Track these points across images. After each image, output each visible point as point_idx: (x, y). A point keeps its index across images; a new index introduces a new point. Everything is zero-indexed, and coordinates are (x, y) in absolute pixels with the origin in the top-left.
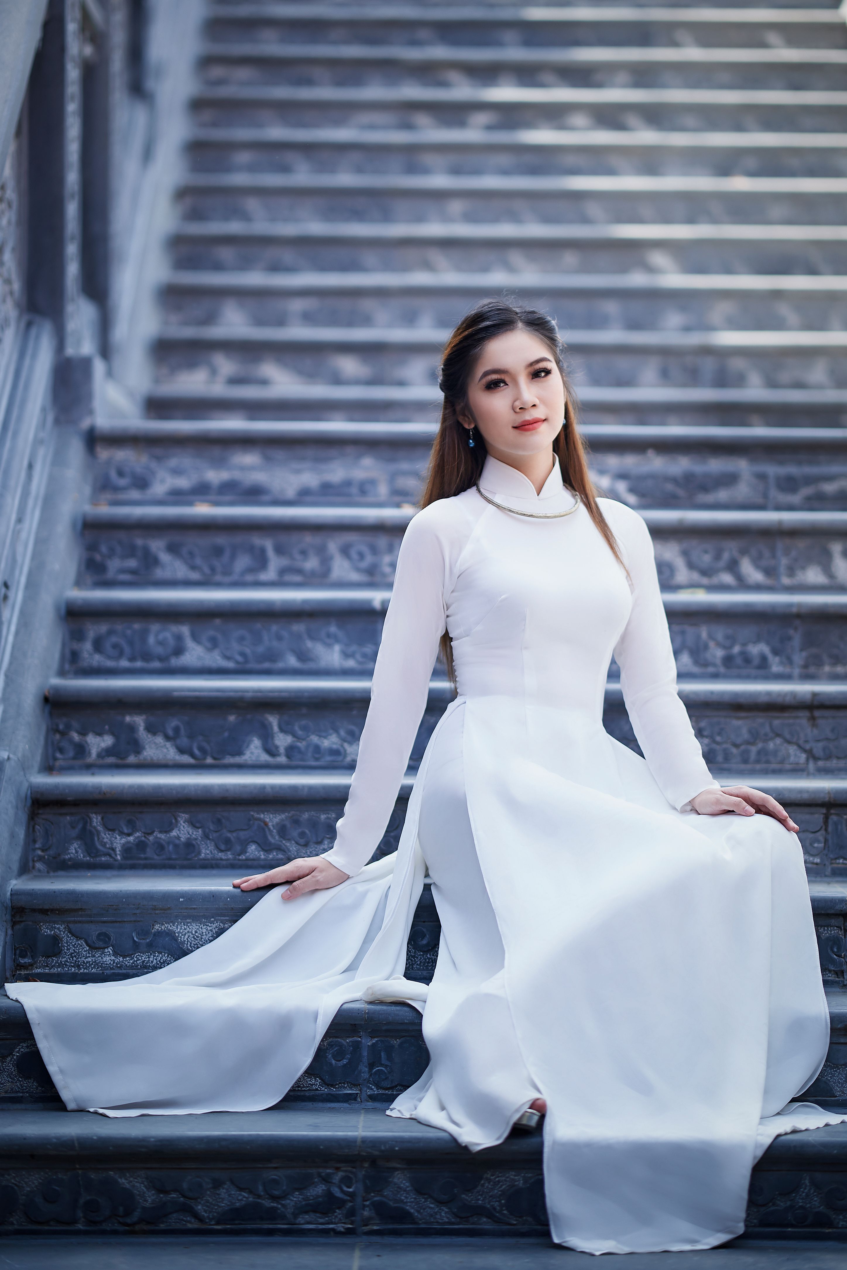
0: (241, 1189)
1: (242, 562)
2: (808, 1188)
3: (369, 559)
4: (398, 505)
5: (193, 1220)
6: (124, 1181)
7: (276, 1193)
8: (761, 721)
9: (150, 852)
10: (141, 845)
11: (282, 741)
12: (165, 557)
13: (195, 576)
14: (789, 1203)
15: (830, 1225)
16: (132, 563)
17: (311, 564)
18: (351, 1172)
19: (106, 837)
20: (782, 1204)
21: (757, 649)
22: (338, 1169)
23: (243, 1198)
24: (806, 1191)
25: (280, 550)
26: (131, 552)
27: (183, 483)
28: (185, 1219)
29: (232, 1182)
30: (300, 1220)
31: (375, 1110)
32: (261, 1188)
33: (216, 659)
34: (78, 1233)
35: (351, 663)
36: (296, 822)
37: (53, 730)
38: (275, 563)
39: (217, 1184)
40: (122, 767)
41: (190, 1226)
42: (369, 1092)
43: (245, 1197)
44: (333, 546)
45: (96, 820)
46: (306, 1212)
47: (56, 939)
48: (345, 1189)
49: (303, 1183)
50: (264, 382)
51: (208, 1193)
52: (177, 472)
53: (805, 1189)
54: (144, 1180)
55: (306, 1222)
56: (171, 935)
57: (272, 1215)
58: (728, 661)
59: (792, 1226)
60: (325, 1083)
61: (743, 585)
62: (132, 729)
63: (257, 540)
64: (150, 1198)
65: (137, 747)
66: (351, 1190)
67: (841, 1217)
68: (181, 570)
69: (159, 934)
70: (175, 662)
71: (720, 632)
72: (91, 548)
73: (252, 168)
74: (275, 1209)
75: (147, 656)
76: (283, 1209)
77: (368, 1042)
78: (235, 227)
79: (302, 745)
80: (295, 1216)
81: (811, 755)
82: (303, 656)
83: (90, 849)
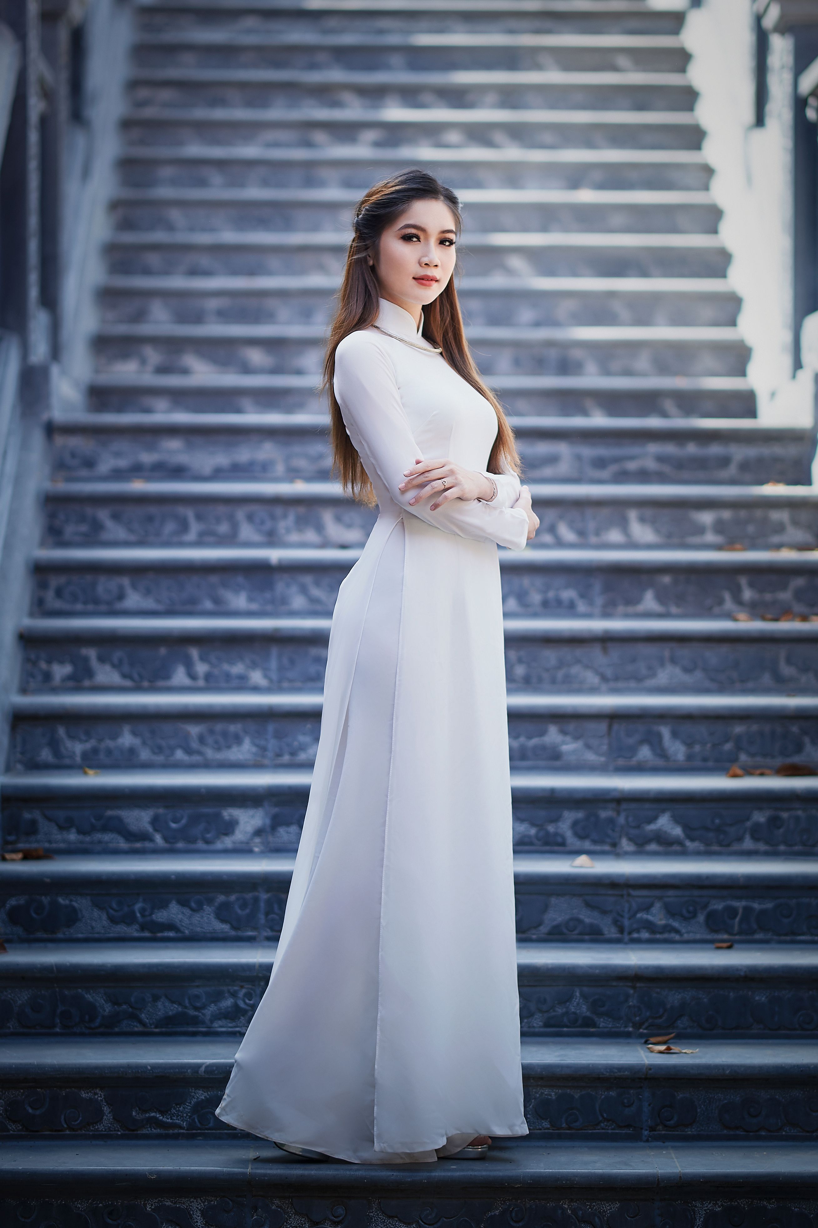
0: (173, 1002)
1: (170, 527)
2: (578, 998)
3: (268, 525)
4: (291, 480)
5: (138, 1025)
6: (89, 996)
7: (198, 1004)
8: (566, 652)
9: (102, 756)
10: (95, 751)
11: (201, 668)
12: (109, 524)
13: (132, 538)
14: (564, 1010)
15: (594, 1025)
16: (84, 528)
17: (224, 528)
18: (252, 989)
19: (69, 744)
20: (560, 1010)
21: (568, 594)
22: (242, 987)
23: (173, 1009)
24: (577, 1000)
25: (199, 518)
26: (82, 519)
27: (122, 463)
28: (133, 1024)
29: (166, 997)
30: (215, 1025)
31: (269, 947)
32: (187, 1001)
33: (149, 604)
34: (56, 1035)
35: (254, 607)
36: (212, 732)
37: (27, 660)
38: (195, 528)
39: (156, 998)
40: (78, 689)
41: (136, 1029)
42: (265, 934)
43: (175, 1007)
44: (240, 514)
45: (61, 731)
46: (220, 1019)
47: (33, 823)
48: (247, 1001)
49: (218, 997)
50: (185, 371)
51: (149, 1004)
52: (118, 455)
53: (576, 999)
54: (102, 995)
55: (219, 1026)
56: (120, 819)
57: (195, 1021)
58: (545, 604)
59: (567, 1027)
60: (234, 928)
61: (560, 544)
62: (86, 660)
63: (182, 510)
64: (108, 1009)
65: (89, 673)
66: (251, 1002)
67: (602, 1020)
68: (121, 533)
69: (111, 818)
70: (119, 606)
71: (539, 581)
72: (52, 516)
73: (174, 182)
74: (196, 1017)
75: (96, 601)
76: (203, 1017)
77: (264, 896)
78: (159, 236)
79: (216, 672)
80: (212, 1022)
81: (604, 678)
82: (217, 601)
83: (57, 753)
